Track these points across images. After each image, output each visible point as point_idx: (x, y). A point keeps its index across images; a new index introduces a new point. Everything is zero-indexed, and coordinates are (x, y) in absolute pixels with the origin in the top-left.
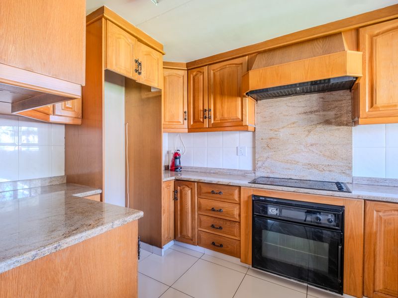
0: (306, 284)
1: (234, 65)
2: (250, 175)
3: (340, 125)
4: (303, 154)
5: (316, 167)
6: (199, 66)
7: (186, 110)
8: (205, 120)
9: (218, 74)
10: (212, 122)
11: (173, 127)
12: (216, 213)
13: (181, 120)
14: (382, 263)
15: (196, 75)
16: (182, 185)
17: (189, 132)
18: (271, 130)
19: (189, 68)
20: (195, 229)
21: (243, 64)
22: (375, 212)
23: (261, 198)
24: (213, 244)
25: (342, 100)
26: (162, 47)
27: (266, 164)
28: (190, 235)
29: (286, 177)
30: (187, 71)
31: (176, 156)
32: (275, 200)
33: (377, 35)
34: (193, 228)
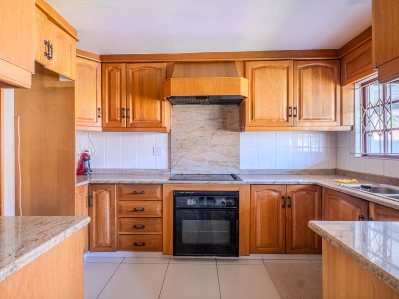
0: (214, 257)
1: (153, 69)
2: (166, 173)
3: (232, 131)
4: (209, 153)
5: (217, 163)
6: (116, 61)
7: (99, 106)
8: (122, 119)
9: (137, 74)
10: (131, 122)
11: (84, 125)
12: (138, 213)
13: (94, 116)
14: (260, 227)
15: (112, 70)
16: (99, 189)
17: (103, 131)
18: (184, 132)
19: (103, 61)
20: (114, 234)
21: (162, 70)
22: (256, 192)
23: (181, 193)
24: (135, 244)
25: (233, 112)
26: (75, 32)
27: (180, 163)
28: (108, 242)
29: (196, 173)
30: (100, 64)
31: (85, 157)
32: (192, 193)
33: (255, 69)
34: (112, 234)
